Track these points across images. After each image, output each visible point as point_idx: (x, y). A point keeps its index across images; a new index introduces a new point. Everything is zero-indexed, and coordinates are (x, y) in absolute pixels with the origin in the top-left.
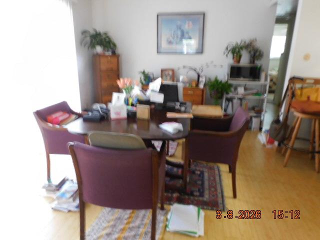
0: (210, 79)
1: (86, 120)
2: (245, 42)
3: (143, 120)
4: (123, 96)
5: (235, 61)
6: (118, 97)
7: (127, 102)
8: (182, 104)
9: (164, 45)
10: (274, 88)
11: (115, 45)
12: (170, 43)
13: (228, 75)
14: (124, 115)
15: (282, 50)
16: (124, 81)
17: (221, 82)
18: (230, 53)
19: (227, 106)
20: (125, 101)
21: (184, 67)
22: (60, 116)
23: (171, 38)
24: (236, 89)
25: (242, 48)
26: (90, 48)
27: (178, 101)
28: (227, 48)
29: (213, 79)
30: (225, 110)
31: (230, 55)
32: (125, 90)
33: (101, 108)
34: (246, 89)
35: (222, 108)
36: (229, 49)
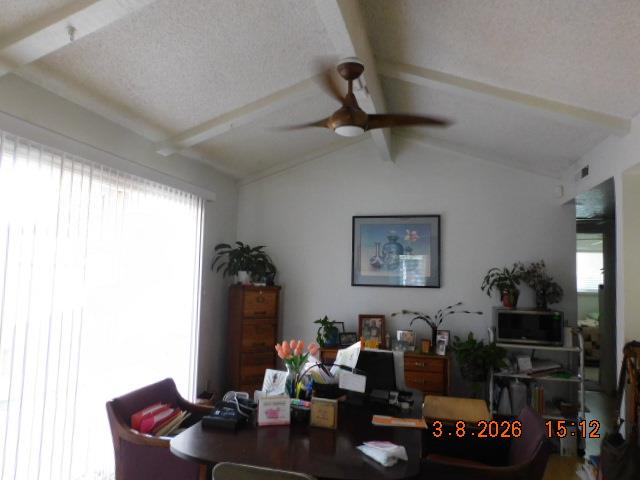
0: (457, 338)
1: (207, 427)
2: (522, 269)
3: (323, 429)
4: (285, 376)
5: (505, 305)
6: (275, 377)
7: (291, 386)
8: (403, 396)
9: (366, 271)
10: (596, 355)
11: (273, 269)
12: (376, 266)
13: (494, 330)
14: (285, 417)
15: (600, 279)
16: (288, 346)
17: (481, 343)
18: (494, 289)
19: (499, 397)
20: (287, 386)
21: (405, 312)
22: (157, 413)
23: (378, 258)
24: (514, 361)
25: (516, 279)
26: (227, 273)
27: (395, 388)
28: (487, 278)
29: (464, 338)
30: (496, 406)
31: (495, 292)
32: (290, 363)
33: (240, 401)
34: (535, 360)
35: (488, 404)
36: (491, 279)
